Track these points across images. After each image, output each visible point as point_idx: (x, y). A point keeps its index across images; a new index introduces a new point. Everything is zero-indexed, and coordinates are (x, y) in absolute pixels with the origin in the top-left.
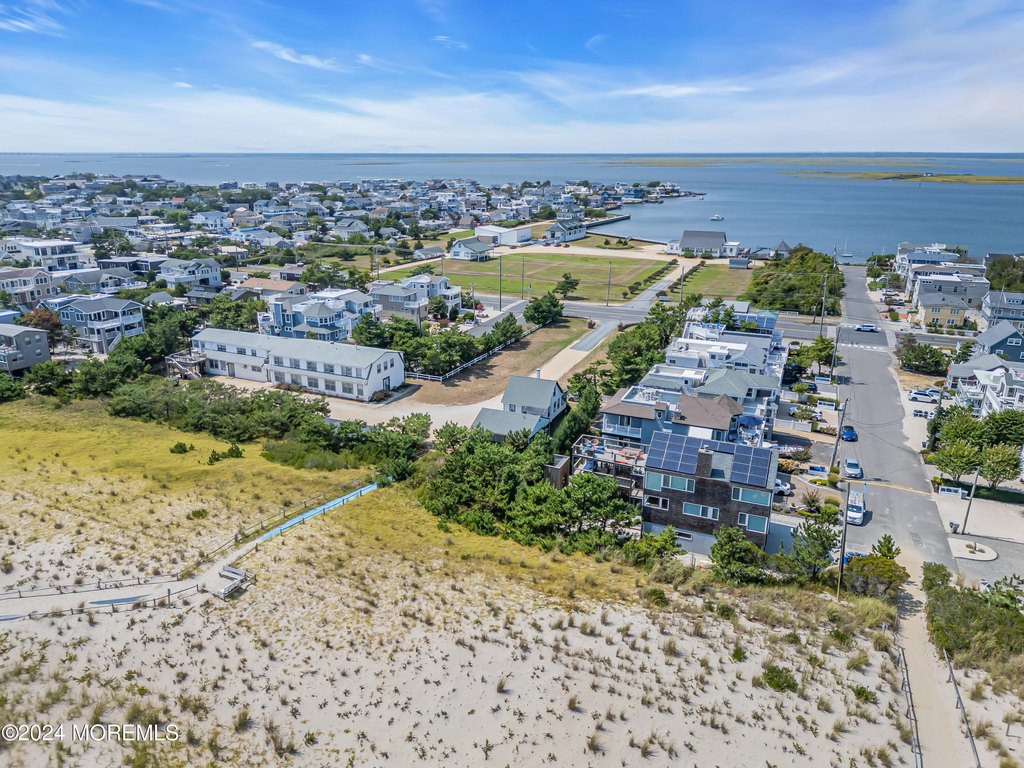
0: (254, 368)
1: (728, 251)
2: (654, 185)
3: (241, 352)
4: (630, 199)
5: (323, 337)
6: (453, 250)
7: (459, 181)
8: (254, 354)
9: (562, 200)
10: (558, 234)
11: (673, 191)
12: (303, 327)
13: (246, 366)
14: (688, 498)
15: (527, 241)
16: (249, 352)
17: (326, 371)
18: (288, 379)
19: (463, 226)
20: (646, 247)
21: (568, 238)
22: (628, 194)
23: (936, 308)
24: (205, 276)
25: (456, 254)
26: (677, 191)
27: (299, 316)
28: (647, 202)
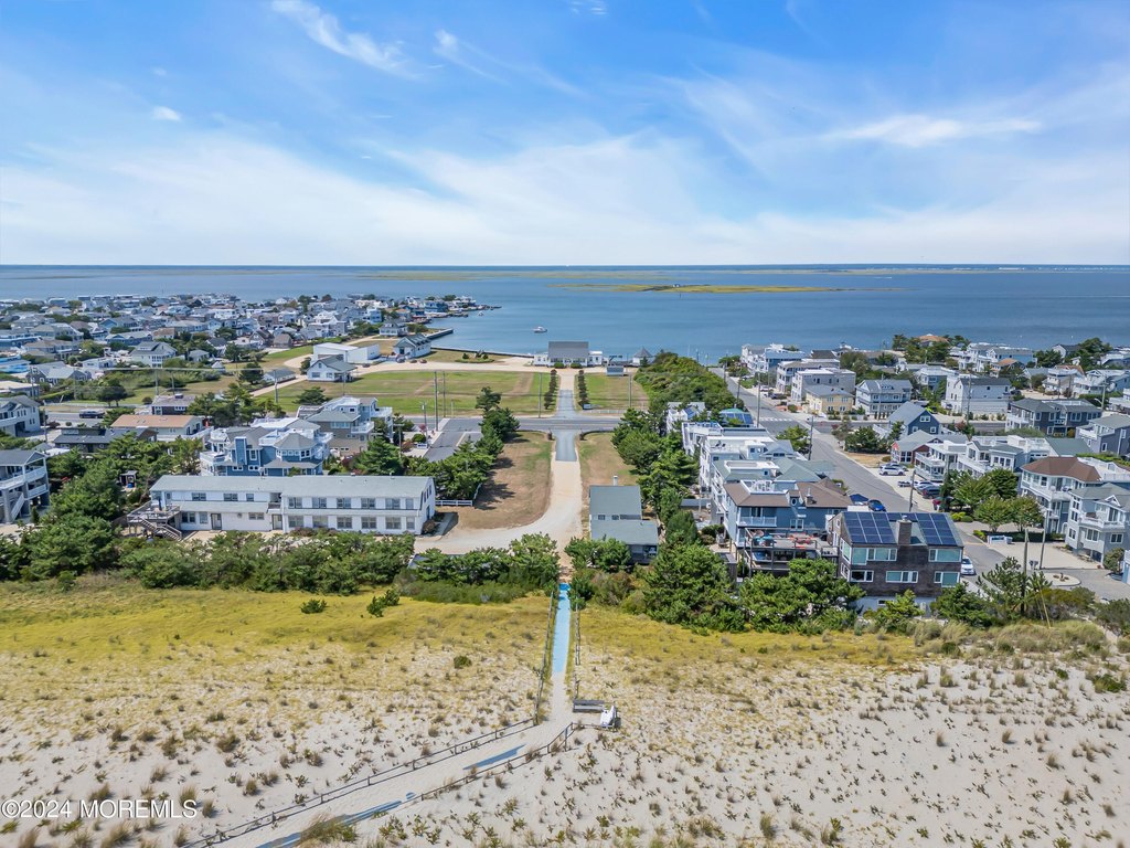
0: (252, 516)
1: (594, 359)
2: (451, 298)
3: (231, 498)
4: (435, 313)
5: (309, 472)
6: (310, 371)
7: (215, 297)
8: (250, 499)
9: (369, 315)
10: (407, 350)
11: (470, 304)
12: (278, 461)
13: (240, 515)
14: (891, 565)
15: (377, 358)
16: (241, 497)
17: (364, 507)
18: (308, 522)
19: (278, 346)
20: (506, 360)
21: (418, 353)
22: (430, 308)
23: (829, 398)
24: (21, 419)
25: (315, 375)
26: (473, 305)
27: (268, 452)
28: (451, 315)
